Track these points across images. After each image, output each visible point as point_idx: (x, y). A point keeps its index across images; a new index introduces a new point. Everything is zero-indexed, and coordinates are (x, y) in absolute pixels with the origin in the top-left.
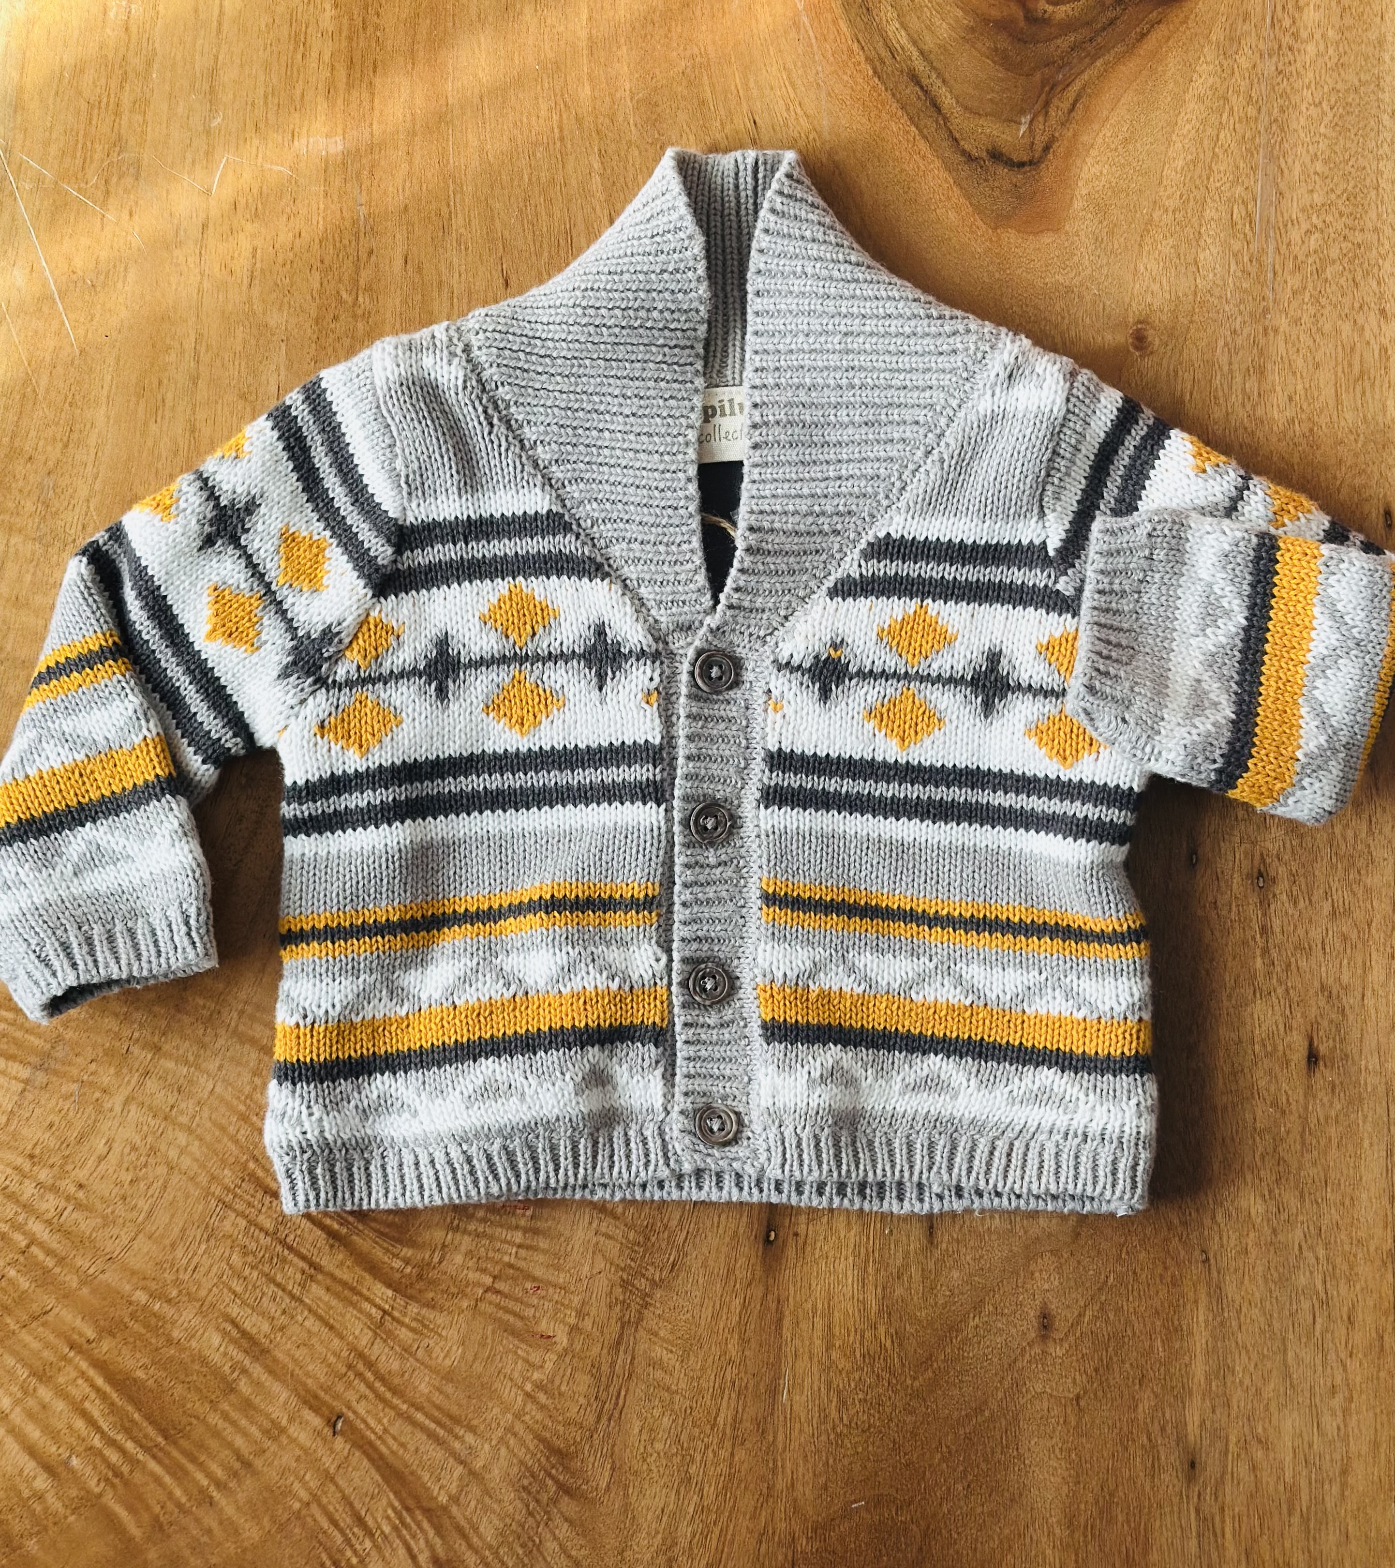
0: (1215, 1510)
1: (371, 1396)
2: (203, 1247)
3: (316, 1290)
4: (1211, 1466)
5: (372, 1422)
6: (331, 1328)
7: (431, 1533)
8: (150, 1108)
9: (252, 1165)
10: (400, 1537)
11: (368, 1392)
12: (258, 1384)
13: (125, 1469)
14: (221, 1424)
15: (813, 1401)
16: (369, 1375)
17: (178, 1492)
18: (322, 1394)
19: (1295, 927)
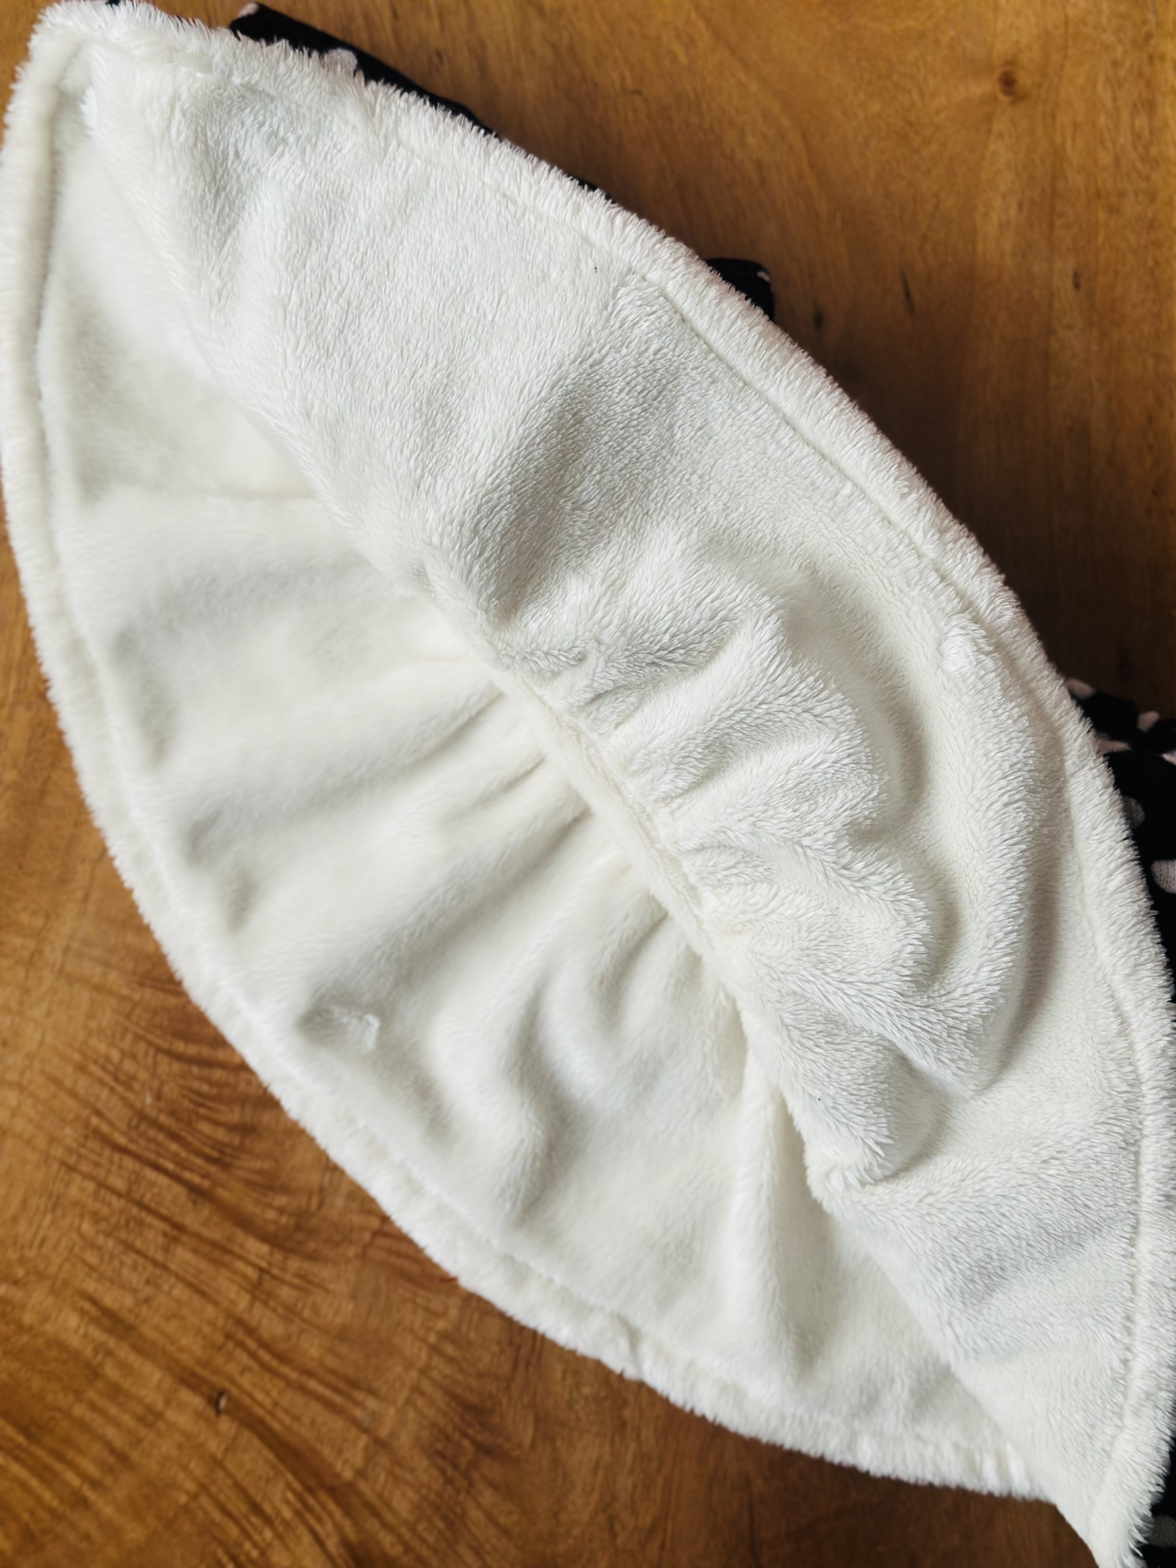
1: (255, 1367)
3: (182, 1253)
5: (260, 1396)
6: (203, 1294)
7: (338, 1514)
9: (95, 1120)
10: (304, 1522)
11: (251, 1363)
12: (125, 1367)
14: (89, 1416)
16: (251, 1343)
17: (47, 1496)
18: (199, 1370)
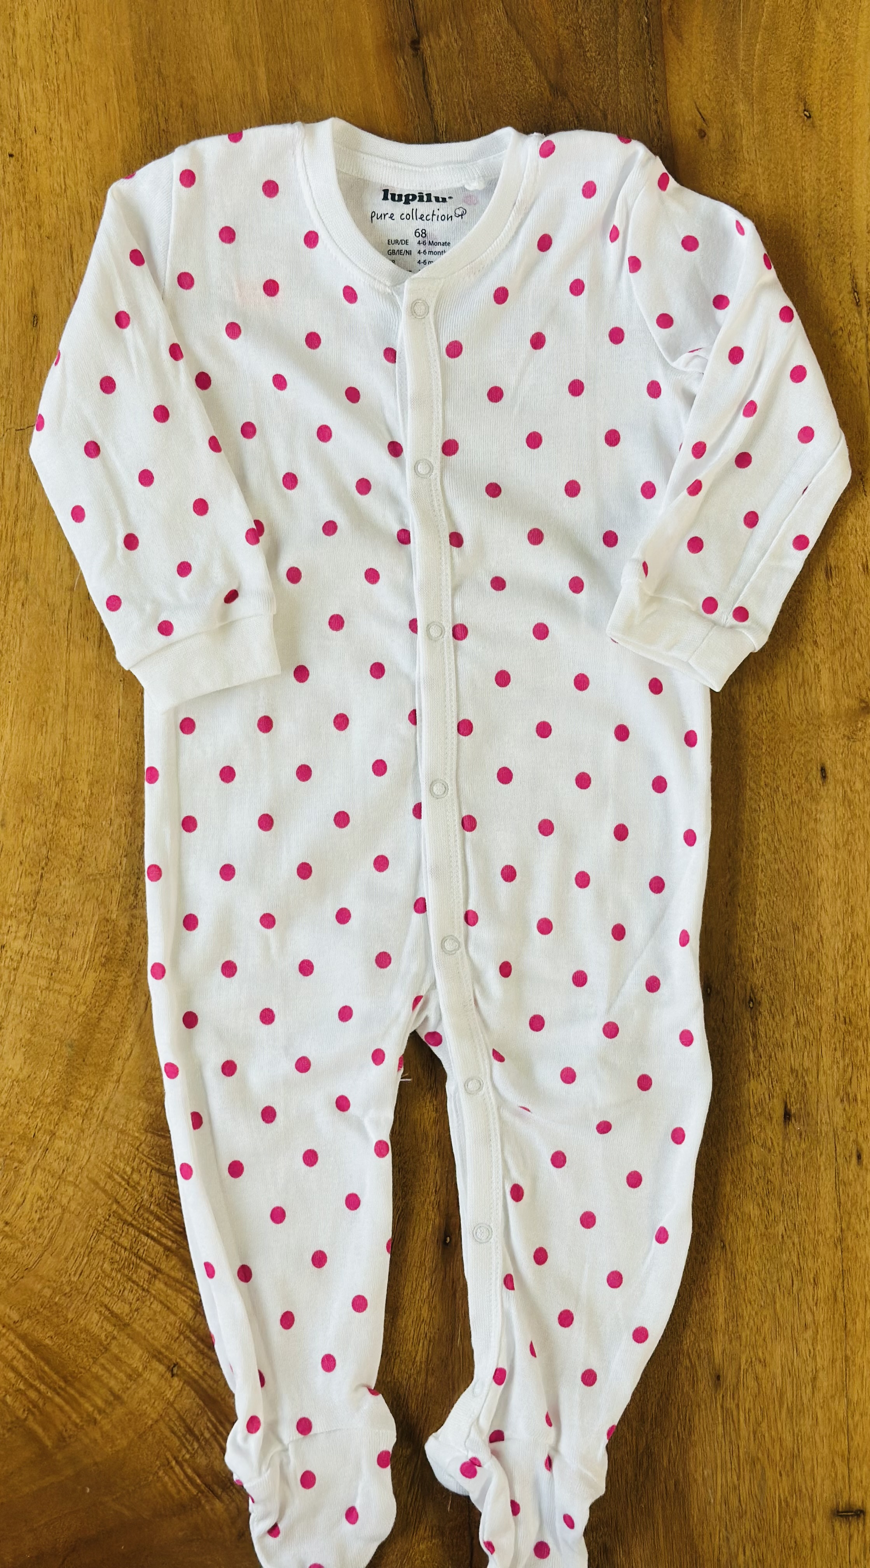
0: (734, 1406)
1: (195, 1350)
2: (86, 1259)
3: (159, 1285)
4: (729, 1377)
5: (197, 1368)
6: (168, 1308)
8: (49, 1171)
9: (115, 1207)
10: (216, 1440)
11: (193, 1349)
12: (123, 1346)
13: (41, 1403)
14: (101, 1372)
16: (193, 1338)
17: (74, 1416)
18: (163, 1350)
19: (774, 1033)
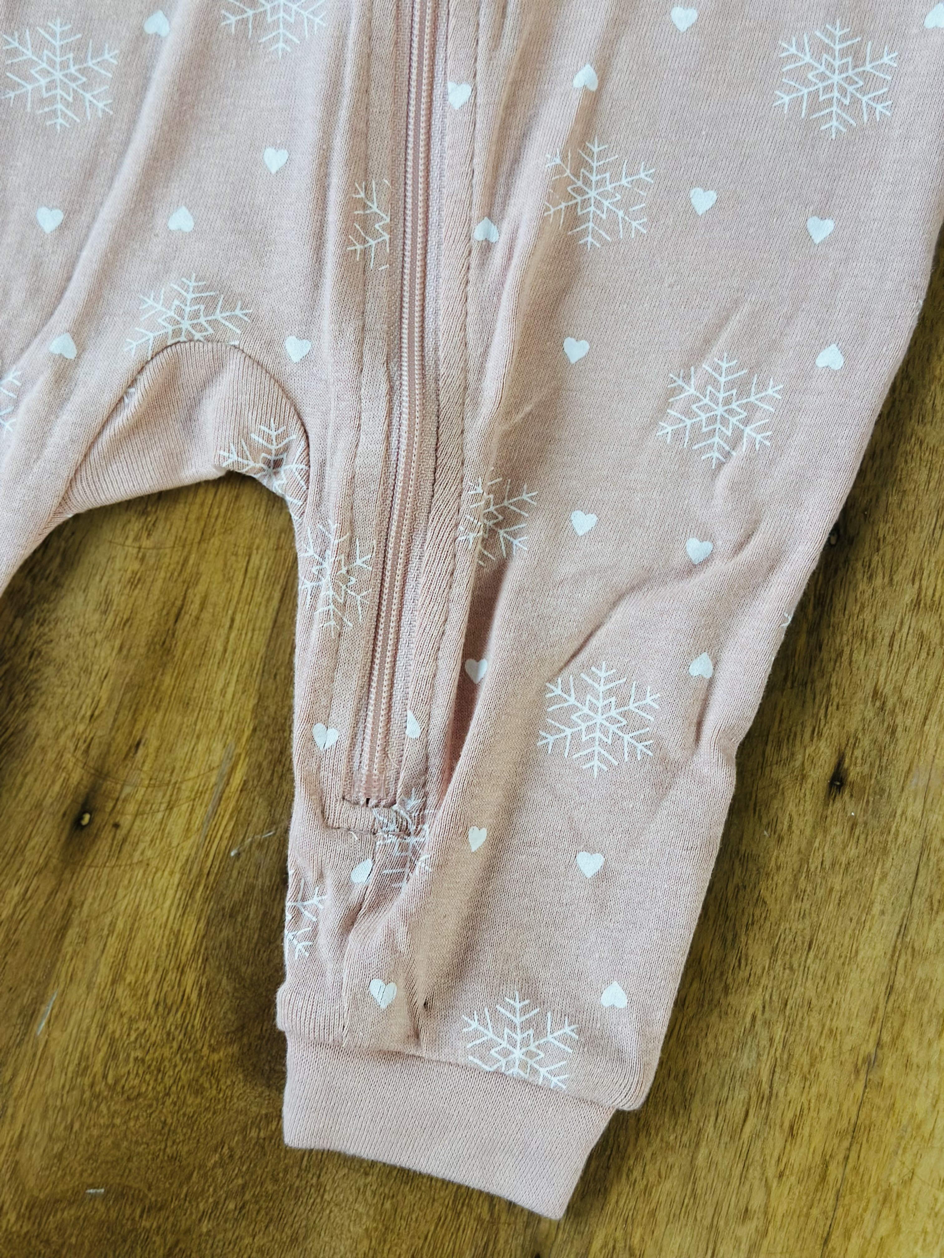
15: (76, 1043)
